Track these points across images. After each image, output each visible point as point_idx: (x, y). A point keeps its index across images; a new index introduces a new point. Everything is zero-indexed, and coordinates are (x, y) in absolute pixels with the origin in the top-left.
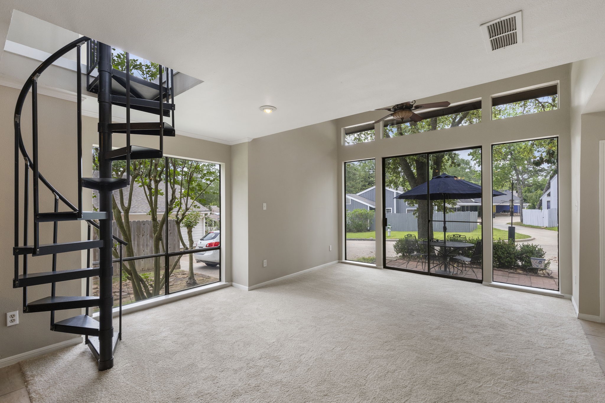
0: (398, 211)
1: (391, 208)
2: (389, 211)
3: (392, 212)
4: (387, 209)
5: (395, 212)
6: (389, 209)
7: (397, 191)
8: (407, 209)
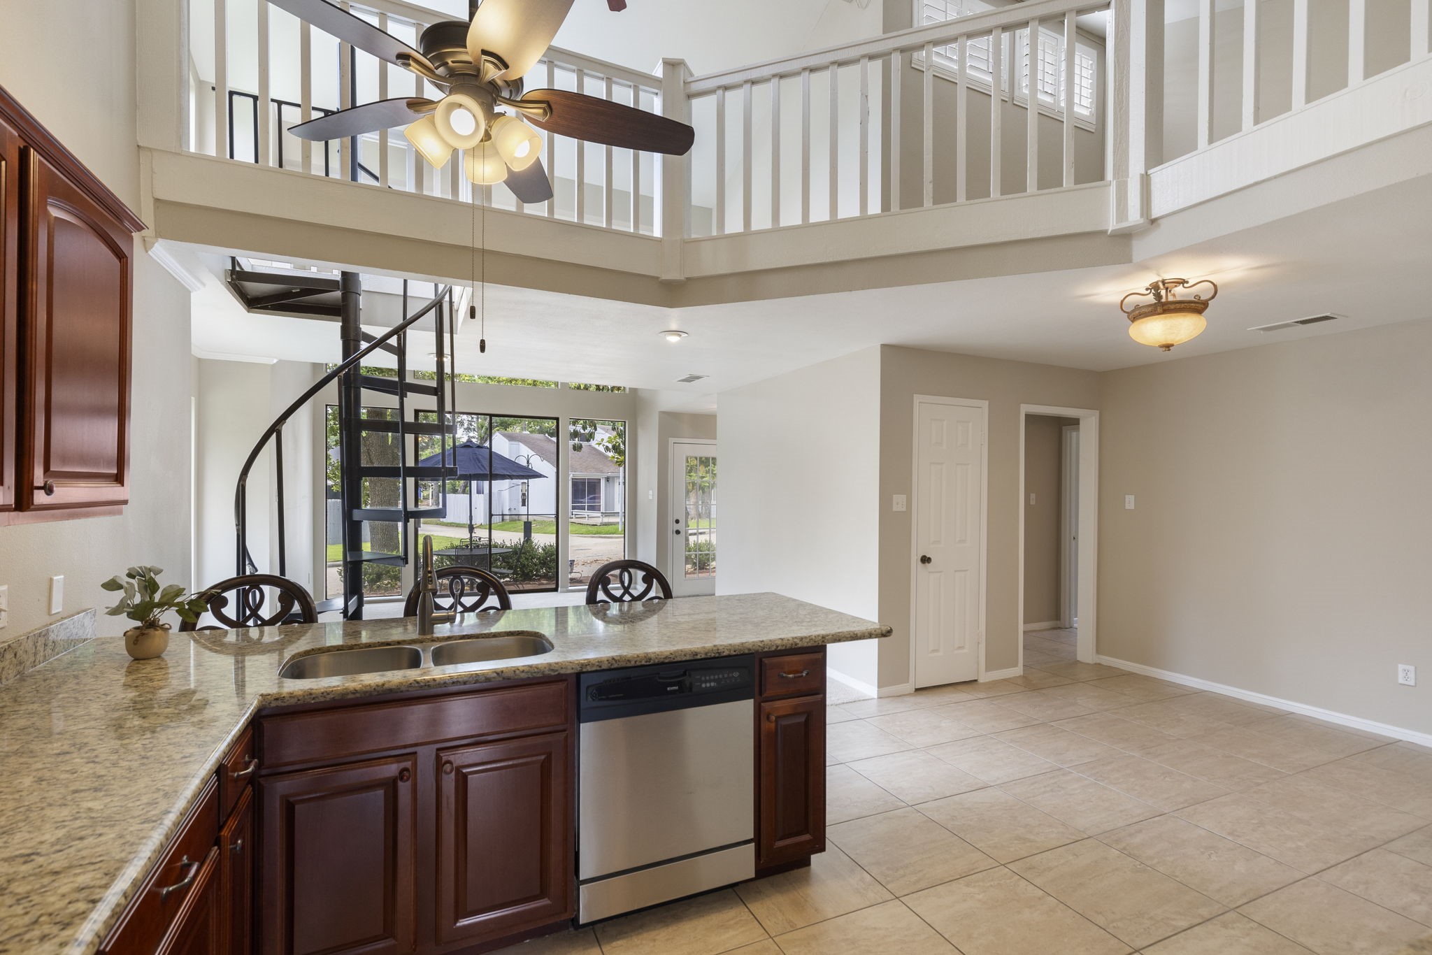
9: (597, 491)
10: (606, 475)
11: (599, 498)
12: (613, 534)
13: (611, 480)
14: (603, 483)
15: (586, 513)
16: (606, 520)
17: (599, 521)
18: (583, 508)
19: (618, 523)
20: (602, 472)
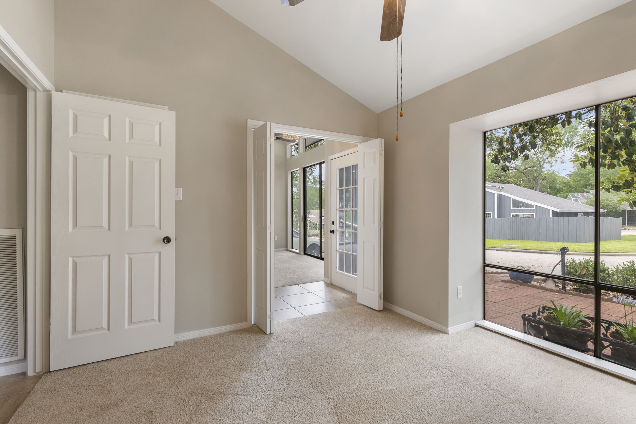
0: (499, 216)
1: (492, 213)
2: (489, 216)
3: (492, 218)
4: (487, 214)
5: (496, 217)
6: (489, 214)
7: (499, 193)
8: (512, 214)
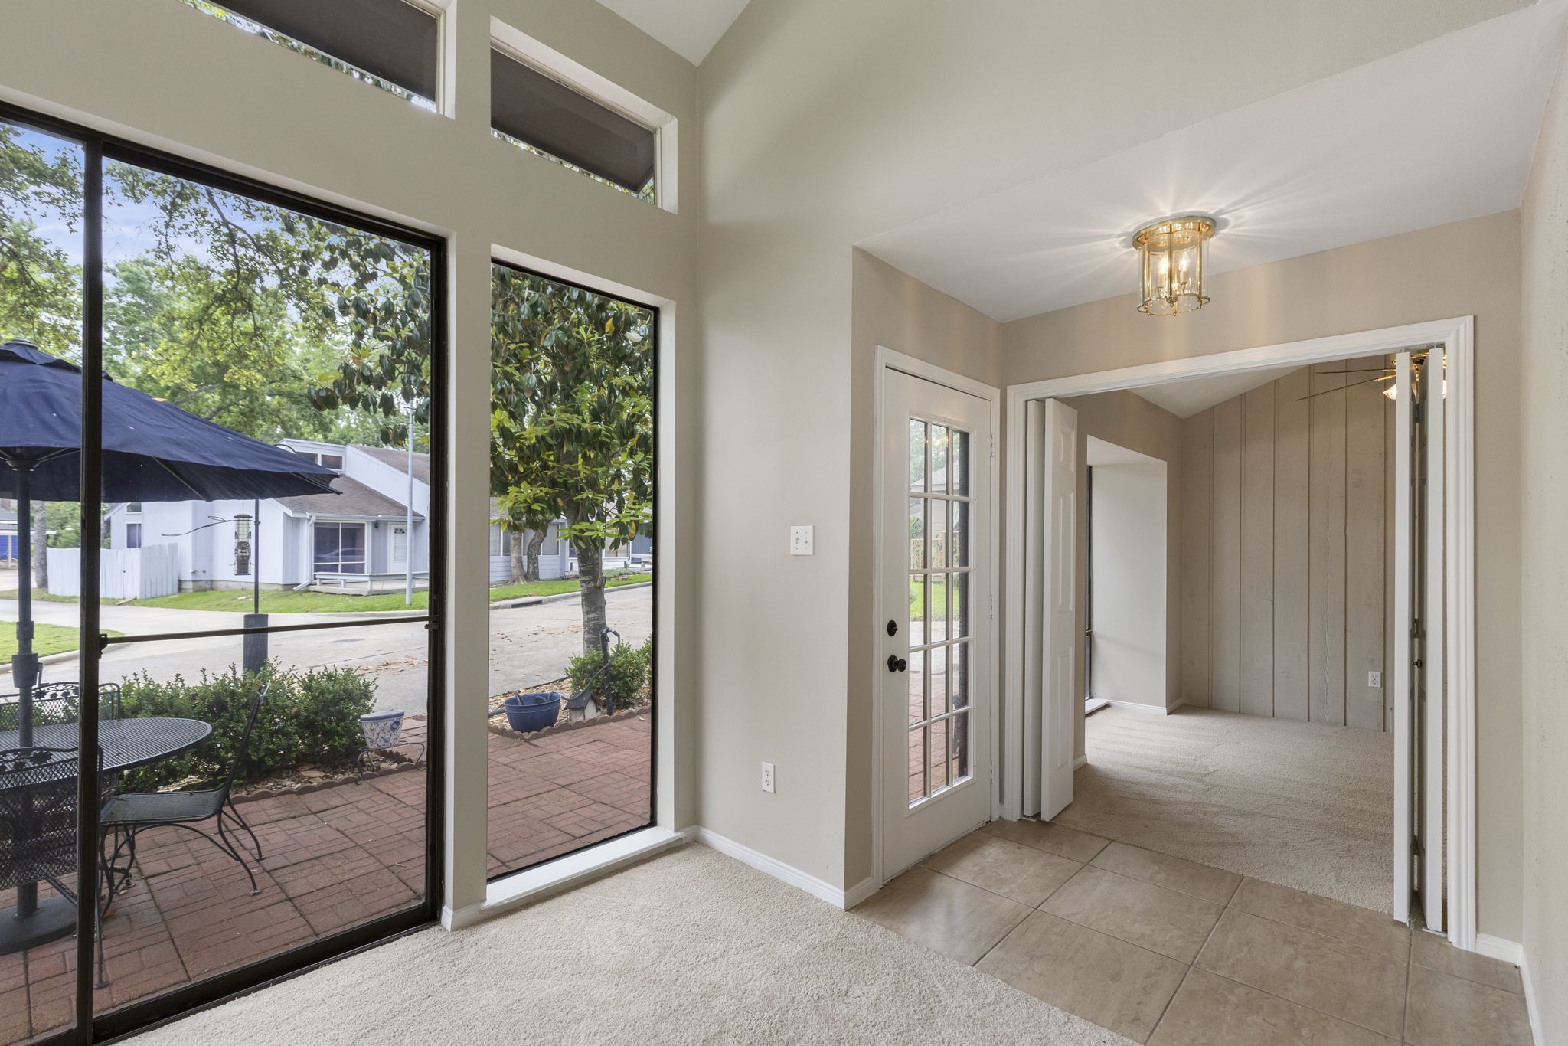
9: (357, 542)
10: (374, 518)
11: (362, 553)
12: (397, 609)
13: (381, 526)
14: (368, 531)
15: (339, 576)
16: (378, 586)
17: (365, 588)
18: (334, 568)
19: (405, 590)
20: (367, 513)
